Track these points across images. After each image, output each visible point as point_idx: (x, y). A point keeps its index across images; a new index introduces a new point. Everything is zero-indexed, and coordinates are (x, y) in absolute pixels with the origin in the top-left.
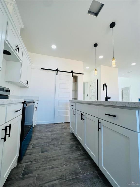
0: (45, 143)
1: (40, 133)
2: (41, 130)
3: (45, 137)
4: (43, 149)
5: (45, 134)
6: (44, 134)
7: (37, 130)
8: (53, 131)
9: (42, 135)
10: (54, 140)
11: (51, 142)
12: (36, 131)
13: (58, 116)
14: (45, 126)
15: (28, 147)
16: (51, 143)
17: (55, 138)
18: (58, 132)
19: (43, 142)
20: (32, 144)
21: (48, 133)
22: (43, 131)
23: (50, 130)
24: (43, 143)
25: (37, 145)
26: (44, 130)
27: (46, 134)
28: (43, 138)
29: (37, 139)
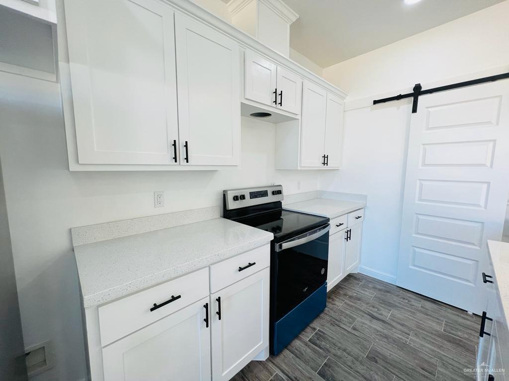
0: (345, 350)
1: (351, 306)
2: (359, 299)
3: (354, 332)
4: (330, 367)
5: (363, 321)
6: (358, 319)
7: (350, 293)
8: (394, 324)
9: (354, 319)
10: (376, 362)
11: (361, 363)
12: (345, 295)
13: (411, 267)
14: (380, 290)
15: (303, 333)
16: (360, 368)
17: (385, 359)
18: (413, 340)
19: (339, 345)
20: (314, 329)
21: (375, 321)
22: (364, 307)
23: (387, 314)
24: (339, 348)
25: (323, 343)
26: (367, 304)
27: (367, 321)
28: (349, 330)
29: (335, 323)
